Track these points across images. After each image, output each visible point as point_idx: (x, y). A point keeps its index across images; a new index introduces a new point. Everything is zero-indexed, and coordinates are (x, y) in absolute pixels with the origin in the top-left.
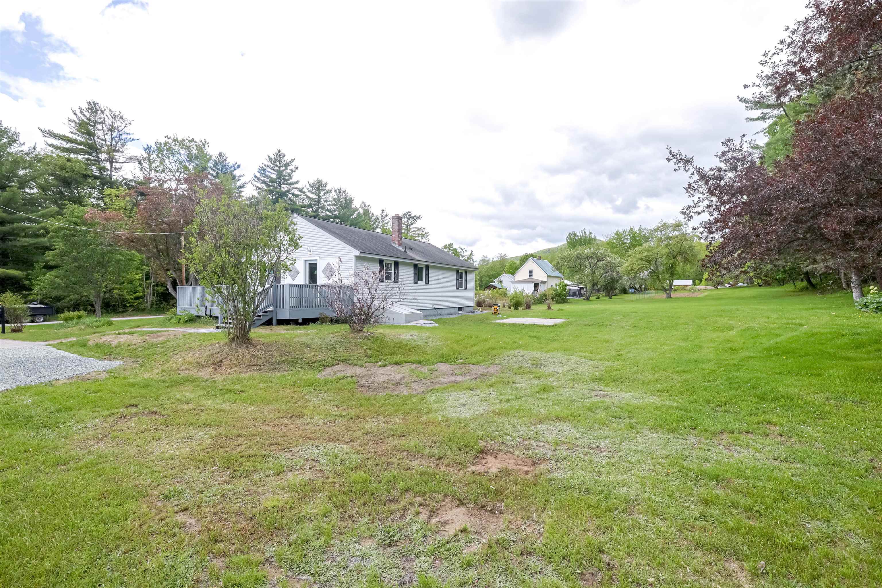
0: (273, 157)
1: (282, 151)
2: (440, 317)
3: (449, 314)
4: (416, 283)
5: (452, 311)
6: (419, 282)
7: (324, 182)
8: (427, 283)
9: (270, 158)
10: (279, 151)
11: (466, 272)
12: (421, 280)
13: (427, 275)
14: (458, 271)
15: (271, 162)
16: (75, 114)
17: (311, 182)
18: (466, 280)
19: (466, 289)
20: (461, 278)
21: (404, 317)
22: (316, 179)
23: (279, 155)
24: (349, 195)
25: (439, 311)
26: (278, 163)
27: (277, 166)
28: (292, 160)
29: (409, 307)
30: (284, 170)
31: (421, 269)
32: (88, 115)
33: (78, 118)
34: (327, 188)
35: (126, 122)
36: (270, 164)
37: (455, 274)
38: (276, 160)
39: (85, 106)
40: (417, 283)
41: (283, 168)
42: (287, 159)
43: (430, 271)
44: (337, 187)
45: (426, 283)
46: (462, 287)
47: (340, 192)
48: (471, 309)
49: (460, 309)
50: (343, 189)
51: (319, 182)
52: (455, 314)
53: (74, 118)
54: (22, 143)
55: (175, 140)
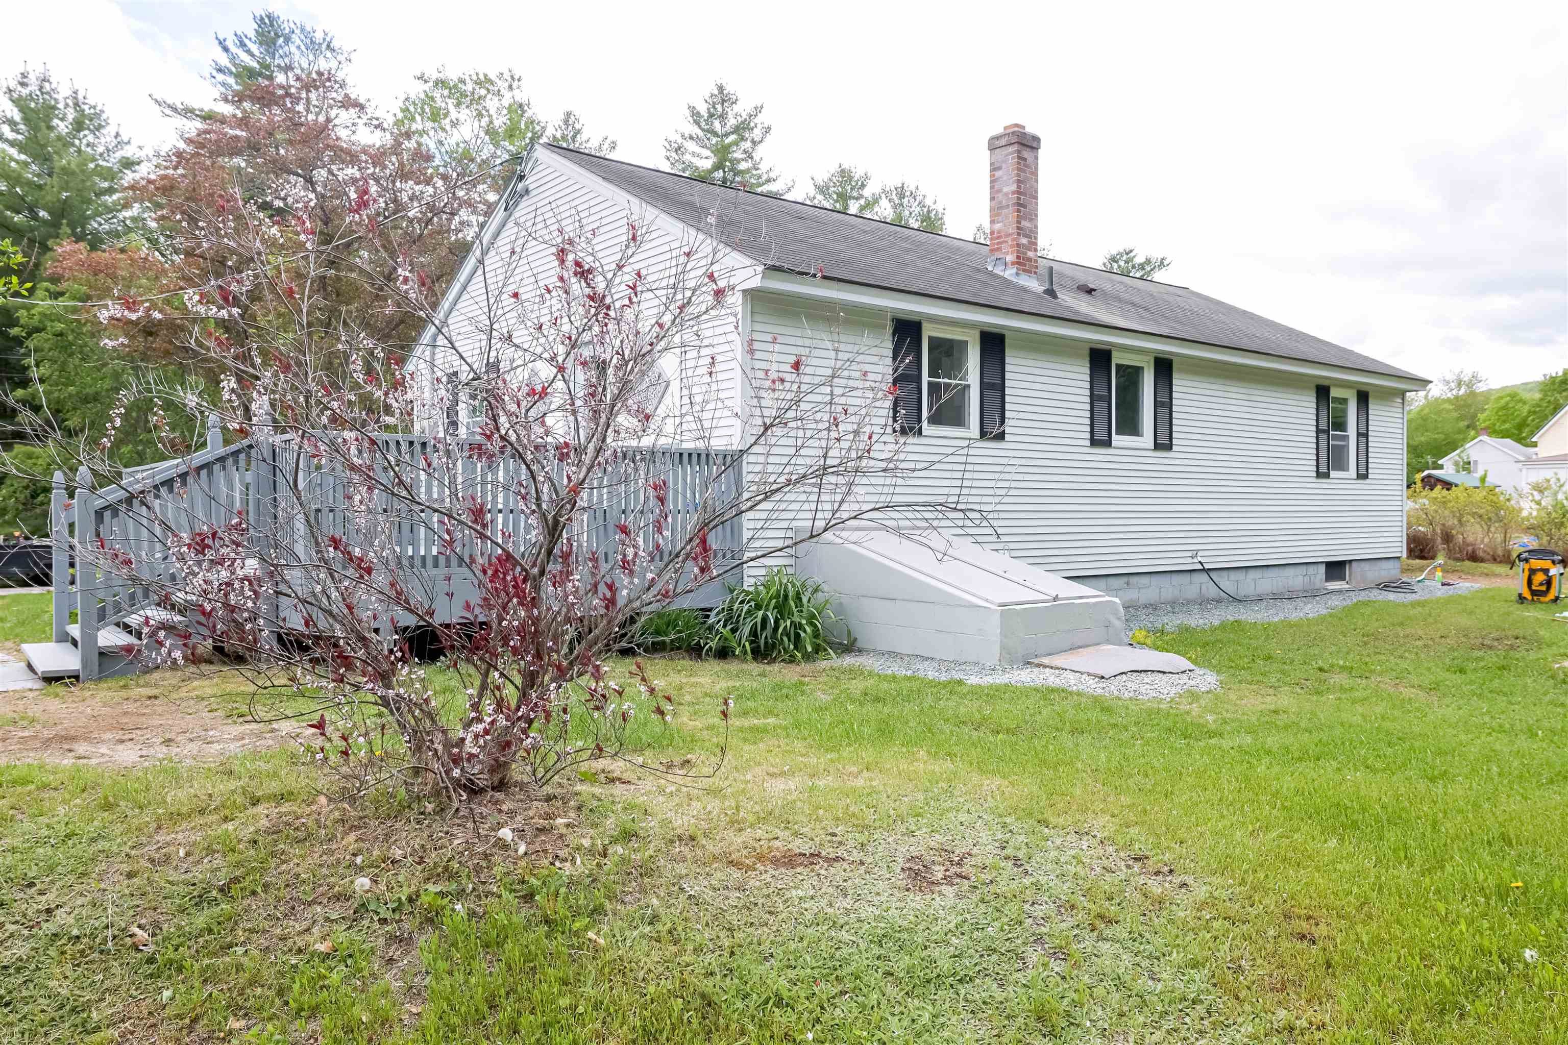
0: (703, 109)
1: (728, 89)
2: (1230, 614)
3: (1276, 597)
4: (1099, 441)
5: (1295, 579)
6: (1117, 439)
7: (858, 174)
8: (1163, 444)
9: (695, 114)
10: (721, 89)
11: (1363, 398)
12: (1130, 426)
13: (1164, 405)
14: (1322, 392)
15: (697, 123)
16: (226, 49)
17: (822, 177)
18: (1363, 435)
19: (1363, 476)
20: (1340, 425)
21: (994, 626)
22: (834, 168)
23: (723, 97)
24: (928, 202)
25: (1227, 583)
26: (717, 125)
27: (715, 134)
28: (758, 109)
29: (1036, 561)
30: (736, 143)
31: (1131, 376)
32: (254, 48)
33: (233, 59)
34: (867, 192)
35: (339, 57)
36: (696, 131)
37: (1309, 403)
38: (711, 115)
39: (250, 29)
40: (1108, 443)
41: (733, 137)
42: (742, 108)
43: (1181, 385)
44: (893, 182)
45: (1157, 446)
46: (1341, 465)
47: (902, 196)
48: (1389, 571)
49: (1336, 569)
50: (910, 187)
51: (845, 175)
52: (1312, 594)
53: (224, 60)
54: (126, 140)
55: (440, 83)
